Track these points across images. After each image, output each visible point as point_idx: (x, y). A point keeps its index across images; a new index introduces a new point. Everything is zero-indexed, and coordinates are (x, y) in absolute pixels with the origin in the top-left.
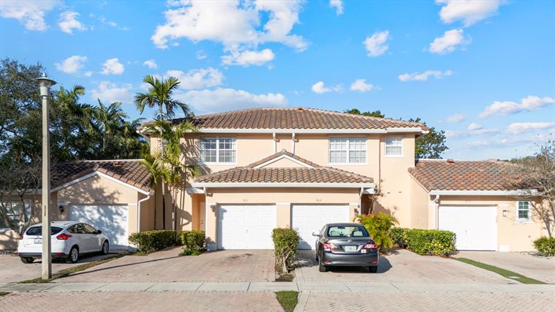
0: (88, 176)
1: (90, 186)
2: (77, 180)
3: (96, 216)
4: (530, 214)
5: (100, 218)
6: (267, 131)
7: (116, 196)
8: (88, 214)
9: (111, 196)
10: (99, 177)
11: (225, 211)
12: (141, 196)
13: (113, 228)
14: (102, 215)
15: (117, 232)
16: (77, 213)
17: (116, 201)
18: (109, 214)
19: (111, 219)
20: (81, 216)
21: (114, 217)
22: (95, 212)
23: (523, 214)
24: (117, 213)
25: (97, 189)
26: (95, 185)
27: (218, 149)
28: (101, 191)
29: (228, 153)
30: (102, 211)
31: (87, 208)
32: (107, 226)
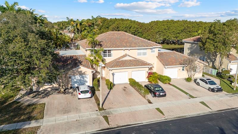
0: (77, 68)
1: (78, 70)
2: (74, 69)
3: (79, 78)
4: (184, 70)
5: (80, 79)
6: (122, 48)
7: (86, 73)
8: (77, 78)
9: (84, 73)
10: (80, 68)
11: (115, 74)
12: (92, 72)
13: (84, 81)
14: (81, 78)
15: (85, 82)
16: (73, 78)
17: (85, 74)
18: (83, 77)
19: (84, 79)
20: (75, 79)
21: (85, 78)
22: (79, 77)
23: (183, 70)
24: (85, 77)
25: (80, 71)
26: (79, 70)
27: (107, 53)
28: (81, 71)
29: (110, 54)
30: (81, 77)
31: (76, 76)
32: (83, 81)
